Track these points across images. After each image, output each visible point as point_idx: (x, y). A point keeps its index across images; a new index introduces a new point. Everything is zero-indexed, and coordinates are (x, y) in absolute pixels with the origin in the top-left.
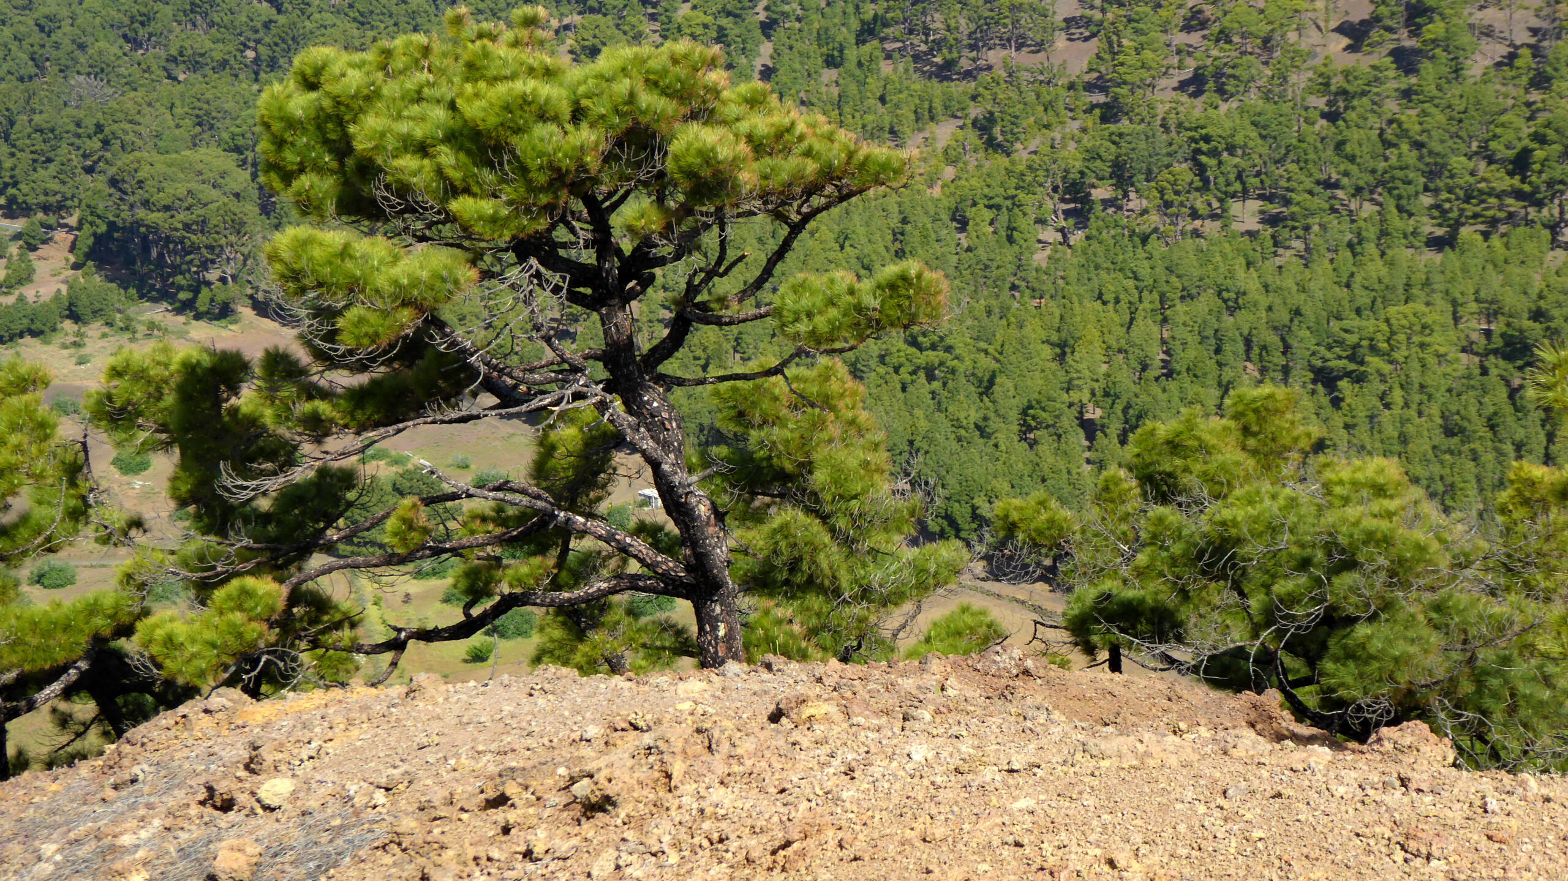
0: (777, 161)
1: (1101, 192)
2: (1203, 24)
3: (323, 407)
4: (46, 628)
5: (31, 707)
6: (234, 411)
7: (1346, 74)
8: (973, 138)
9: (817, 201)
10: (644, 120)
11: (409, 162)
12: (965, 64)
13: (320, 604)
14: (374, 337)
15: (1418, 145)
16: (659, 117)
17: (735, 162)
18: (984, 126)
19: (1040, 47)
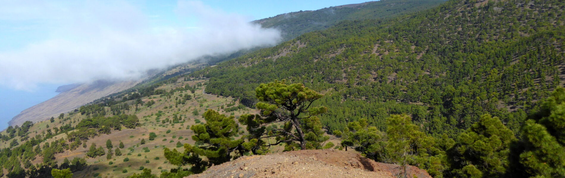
0: (309, 96)
1: (348, 95)
2: (359, 78)
3: (262, 121)
4: (234, 143)
5: (232, 151)
6: (253, 121)
7: (374, 83)
8: (334, 89)
9: (313, 99)
10: (295, 91)
11: (271, 96)
12: (333, 82)
13: (262, 141)
14: (267, 114)
15: (382, 91)
16: (297, 91)
17: (305, 96)
18: (335, 88)
19: (341, 80)
